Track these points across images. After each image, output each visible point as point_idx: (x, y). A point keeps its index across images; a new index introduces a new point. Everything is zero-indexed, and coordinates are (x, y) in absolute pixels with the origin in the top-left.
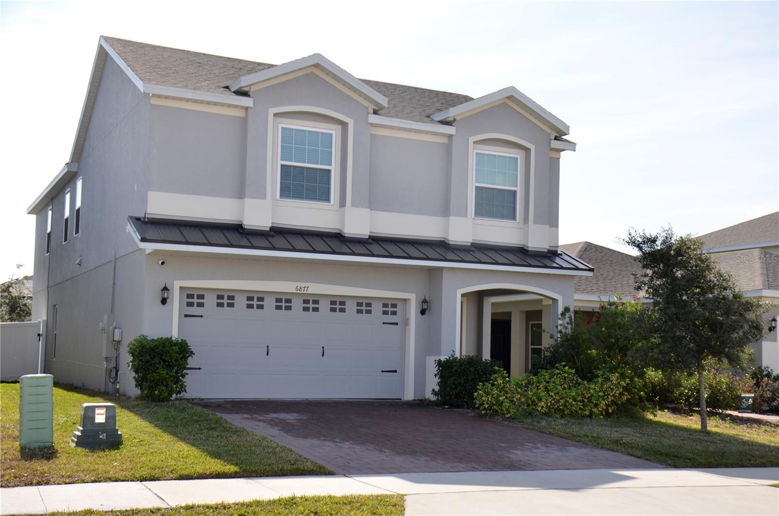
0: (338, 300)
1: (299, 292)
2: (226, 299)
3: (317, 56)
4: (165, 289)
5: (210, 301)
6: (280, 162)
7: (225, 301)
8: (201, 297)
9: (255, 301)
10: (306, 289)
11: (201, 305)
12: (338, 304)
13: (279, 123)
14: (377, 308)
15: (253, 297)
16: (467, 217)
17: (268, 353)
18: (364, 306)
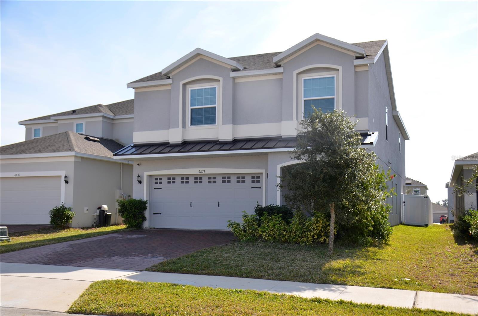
0: (226, 176)
1: (200, 173)
2: (172, 179)
3: (198, 49)
4: (139, 176)
5: (165, 180)
6: (190, 108)
7: (171, 180)
8: (161, 179)
9: (185, 179)
10: (204, 171)
11: (161, 183)
12: (226, 178)
13: (189, 88)
14: (248, 179)
15: (184, 178)
16: (293, 120)
17: (191, 205)
18: (241, 179)
